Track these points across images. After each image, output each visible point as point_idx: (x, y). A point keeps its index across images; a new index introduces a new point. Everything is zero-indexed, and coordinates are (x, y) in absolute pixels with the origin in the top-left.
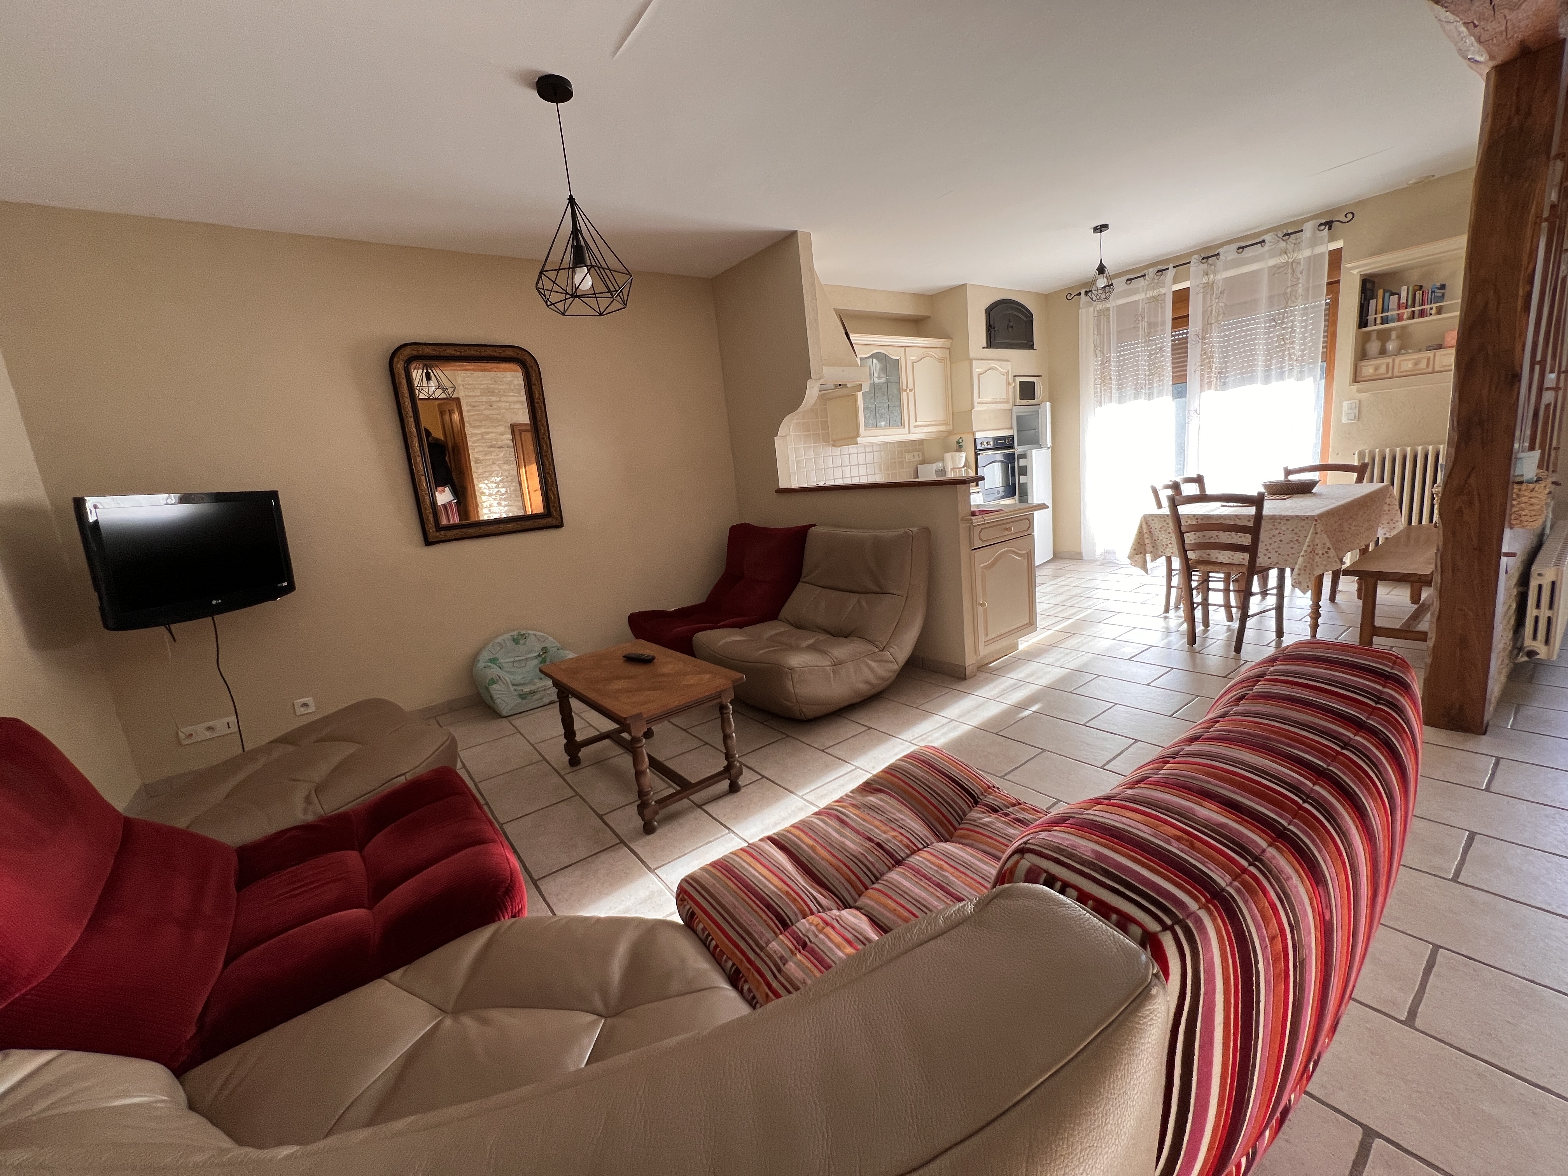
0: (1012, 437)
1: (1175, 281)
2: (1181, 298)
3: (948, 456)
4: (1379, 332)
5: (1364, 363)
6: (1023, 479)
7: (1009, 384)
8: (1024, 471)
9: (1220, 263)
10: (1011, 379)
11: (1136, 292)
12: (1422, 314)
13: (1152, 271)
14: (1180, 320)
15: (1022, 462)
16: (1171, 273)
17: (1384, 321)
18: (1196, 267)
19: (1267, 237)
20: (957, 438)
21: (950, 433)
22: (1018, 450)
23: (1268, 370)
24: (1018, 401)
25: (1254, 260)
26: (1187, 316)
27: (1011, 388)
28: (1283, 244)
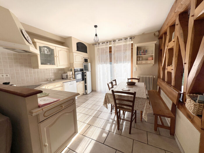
0: (83, 69)
1: (109, 44)
2: (110, 48)
3: (68, 72)
4: (139, 56)
5: (138, 61)
6: (85, 77)
7: (82, 59)
8: (85, 75)
9: (116, 42)
10: (83, 58)
11: (103, 45)
12: (145, 54)
13: (106, 42)
14: (110, 52)
15: (85, 74)
16: (109, 43)
17: (140, 55)
18: (112, 42)
19: (123, 39)
20: (71, 68)
21: (69, 67)
22: (84, 71)
23: (124, 61)
24: (84, 62)
25: (121, 42)
26: (111, 51)
27: (83, 59)
28: (125, 41)
